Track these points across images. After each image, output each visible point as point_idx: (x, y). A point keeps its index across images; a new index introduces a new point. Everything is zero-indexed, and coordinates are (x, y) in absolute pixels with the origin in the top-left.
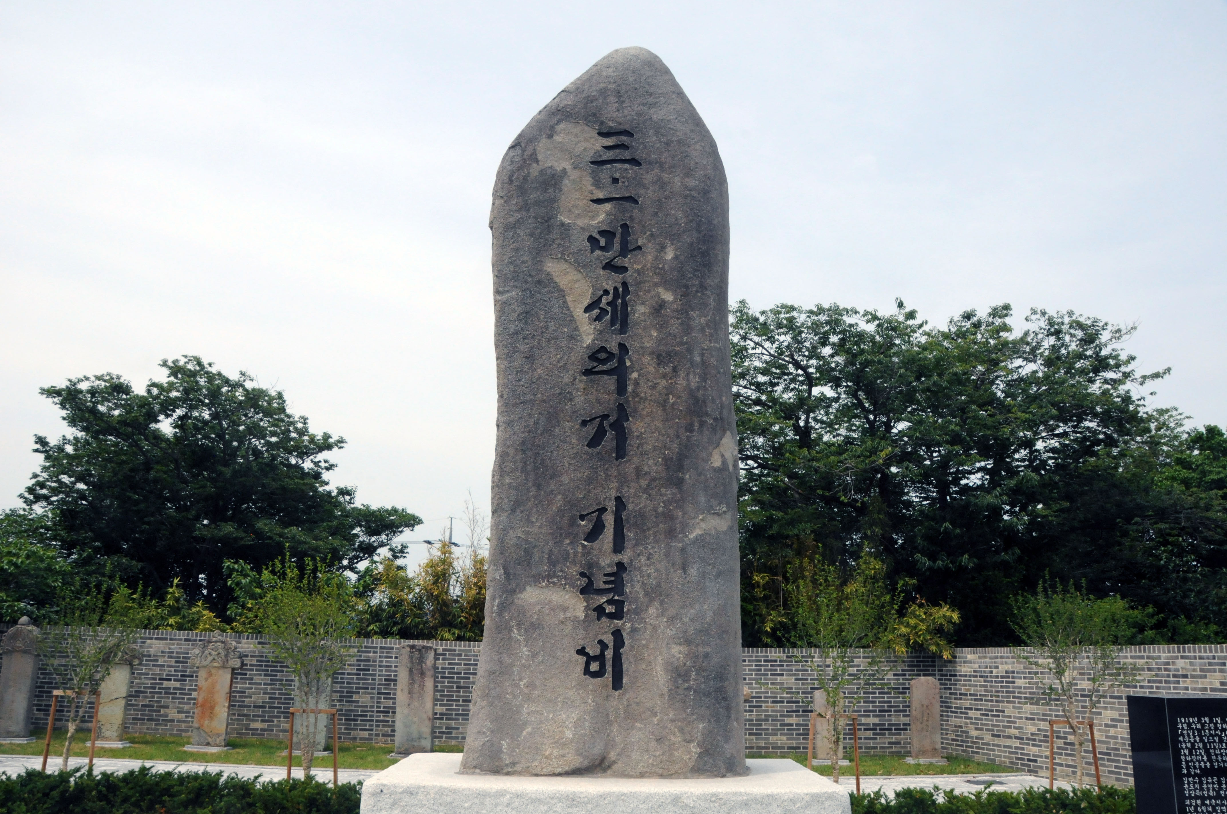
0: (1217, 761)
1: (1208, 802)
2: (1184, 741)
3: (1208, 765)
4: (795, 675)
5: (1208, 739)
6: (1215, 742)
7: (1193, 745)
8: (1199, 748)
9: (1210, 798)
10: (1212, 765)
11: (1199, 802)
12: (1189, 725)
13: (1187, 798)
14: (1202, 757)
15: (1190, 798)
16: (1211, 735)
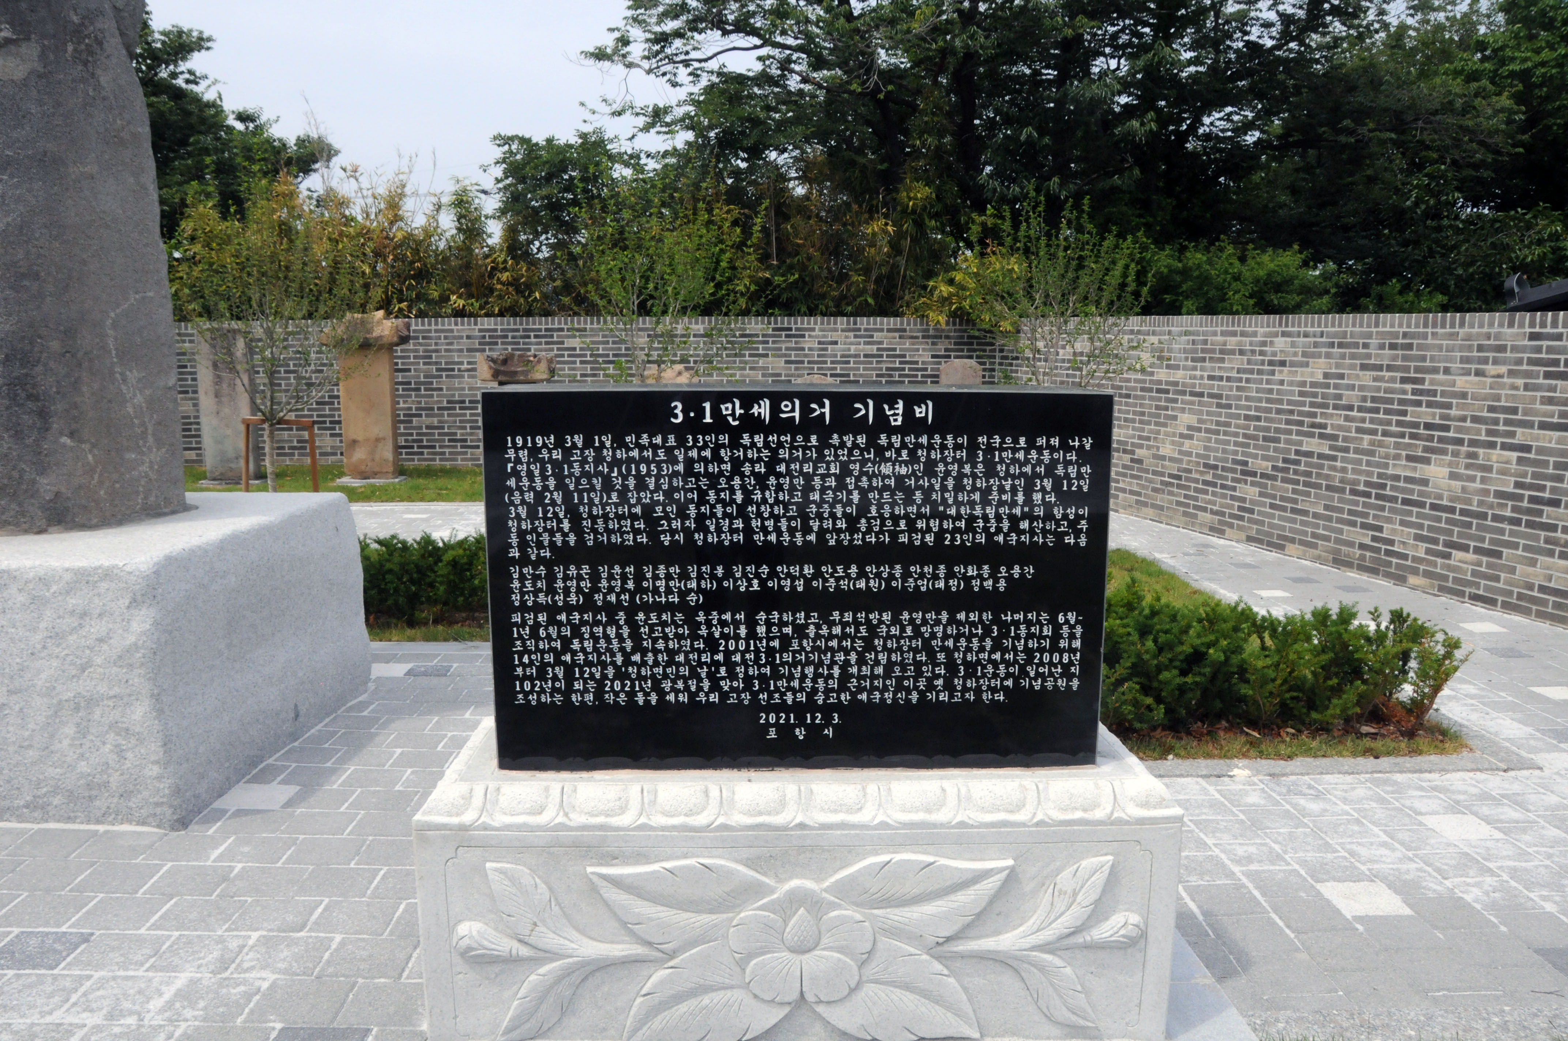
0: (595, 531)
1: (563, 617)
2: (519, 488)
3: (572, 539)
4: (785, 355)
5: (578, 483)
6: (593, 488)
7: (539, 497)
8: (553, 503)
9: (569, 608)
10: (581, 540)
11: (542, 618)
12: (534, 451)
13: (516, 610)
14: (560, 521)
15: (523, 608)
16: (585, 474)
